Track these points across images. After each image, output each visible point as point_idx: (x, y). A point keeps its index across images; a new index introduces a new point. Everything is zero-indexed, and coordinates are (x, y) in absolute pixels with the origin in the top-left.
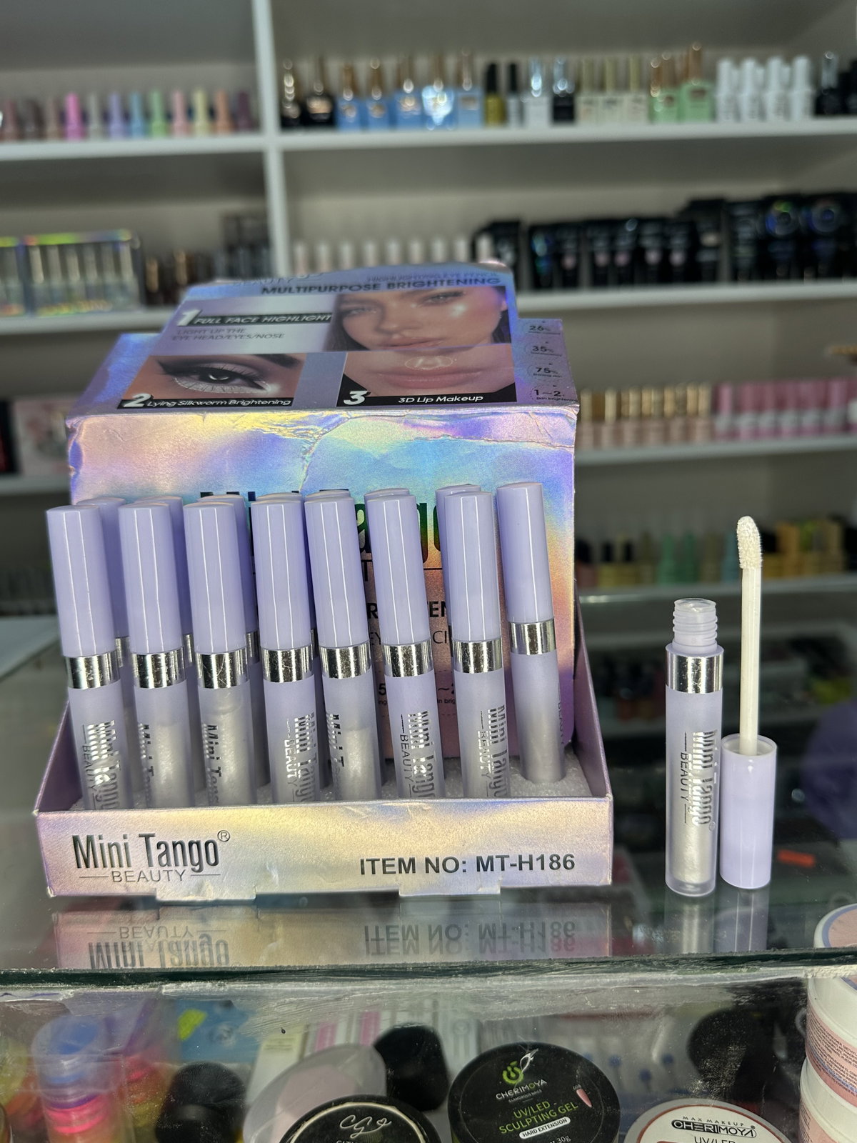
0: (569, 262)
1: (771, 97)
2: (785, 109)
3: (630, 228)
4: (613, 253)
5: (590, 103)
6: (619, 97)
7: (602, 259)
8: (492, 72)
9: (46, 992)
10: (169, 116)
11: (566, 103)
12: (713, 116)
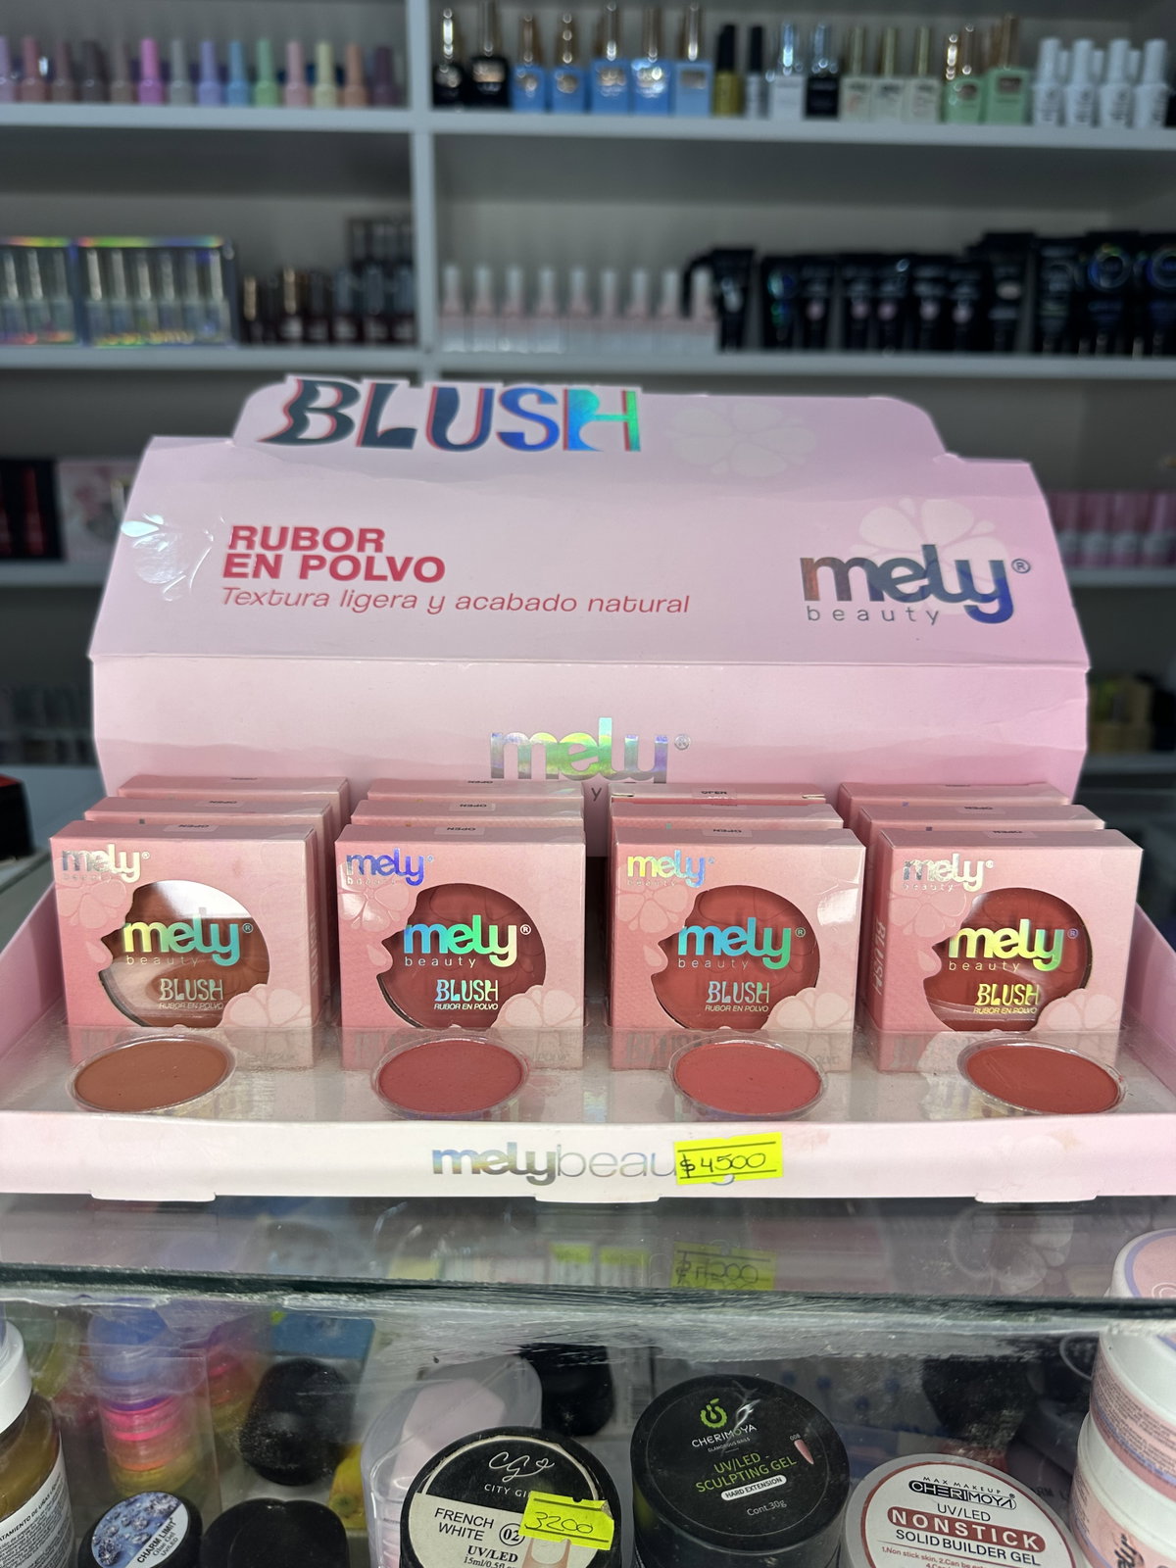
0: (815, 310)
1: (1108, 95)
2: (1126, 113)
3: (901, 268)
4: (875, 303)
5: (860, 87)
6: (899, 82)
7: (860, 310)
8: (728, 35)
9: (135, 1296)
10: (281, 77)
11: (829, 87)
12: (1028, 118)
